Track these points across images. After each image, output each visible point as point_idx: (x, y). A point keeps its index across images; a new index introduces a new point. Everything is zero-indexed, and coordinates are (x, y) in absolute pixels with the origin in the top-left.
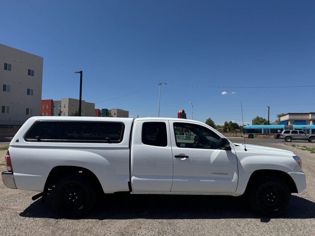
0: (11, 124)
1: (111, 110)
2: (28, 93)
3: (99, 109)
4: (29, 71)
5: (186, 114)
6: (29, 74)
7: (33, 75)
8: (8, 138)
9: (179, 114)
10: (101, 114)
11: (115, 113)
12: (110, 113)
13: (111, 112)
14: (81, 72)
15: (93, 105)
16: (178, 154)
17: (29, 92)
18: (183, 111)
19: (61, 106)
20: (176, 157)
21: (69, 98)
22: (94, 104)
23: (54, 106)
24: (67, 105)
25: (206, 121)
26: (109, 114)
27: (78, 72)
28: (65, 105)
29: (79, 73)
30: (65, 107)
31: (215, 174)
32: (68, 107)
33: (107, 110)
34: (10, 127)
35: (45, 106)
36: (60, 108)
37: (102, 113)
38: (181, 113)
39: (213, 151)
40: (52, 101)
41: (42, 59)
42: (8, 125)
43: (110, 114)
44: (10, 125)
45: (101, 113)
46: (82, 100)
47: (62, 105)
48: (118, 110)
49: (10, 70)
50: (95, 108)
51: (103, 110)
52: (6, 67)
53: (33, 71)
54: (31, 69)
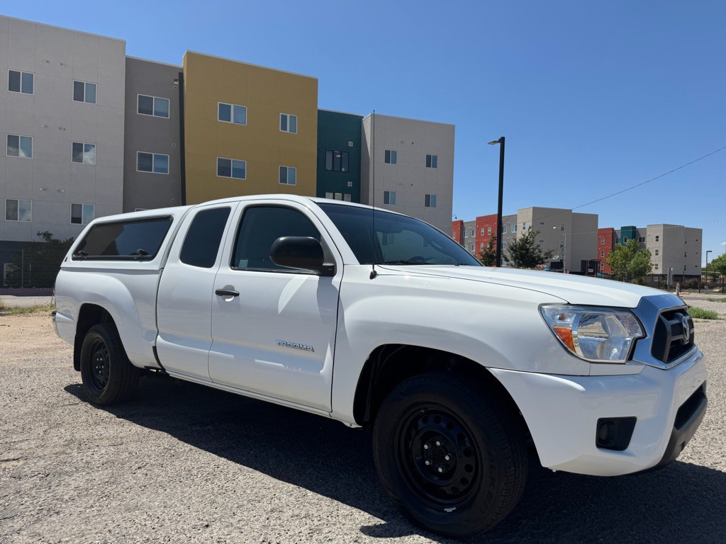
1: (645, 229)
3: (613, 229)
4: (428, 157)
6: (428, 165)
7: (435, 166)
10: (617, 239)
11: (657, 237)
12: (642, 237)
13: (646, 233)
14: (502, 141)
15: (594, 218)
16: (221, 287)
17: (428, 201)
19: (516, 226)
20: (219, 293)
21: (534, 208)
22: (597, 217)
24: (528, 224)
26: (640, 239)
27: (495, 142)
28: (524, 224)
30: (524, 228)
31: (285, 347)
33: (634, 228)
35: (486, 231)
36: (516, 230)
37: (622, 237)
39: (290, 279)
41: (453, 128)
43: (644, 238)
45: (619, 237)
47: (520, 225)
48: (665, 226)
49: (395, 162)
50: (599, 228)
51: (623, 228)
52: (389, 157)
53: (435, 158)
54: (432, 154)
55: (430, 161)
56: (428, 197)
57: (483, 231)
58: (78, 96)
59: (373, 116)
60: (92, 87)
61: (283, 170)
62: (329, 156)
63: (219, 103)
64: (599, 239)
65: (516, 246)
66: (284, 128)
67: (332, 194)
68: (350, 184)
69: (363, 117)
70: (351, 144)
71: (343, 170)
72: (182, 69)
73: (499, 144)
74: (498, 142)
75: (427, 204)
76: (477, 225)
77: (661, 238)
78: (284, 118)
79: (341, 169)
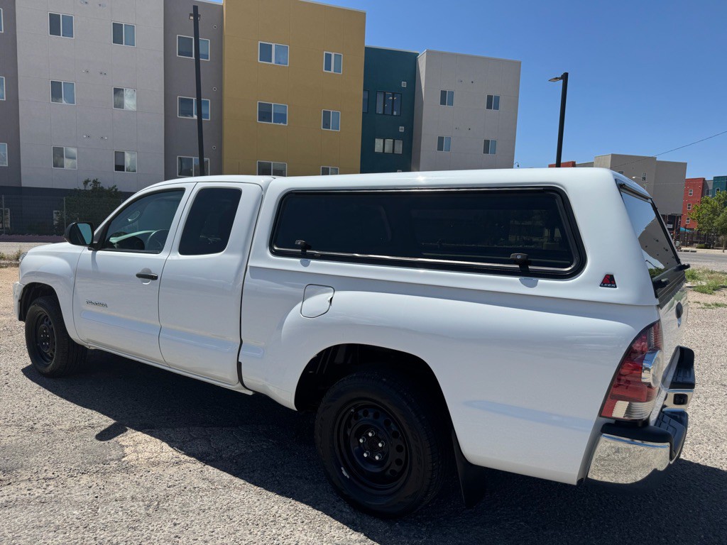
3: (704, 179)
4: (490, 98)
6: (489, 106)
7: (497, 107)
10: (708, 191)
14: (565, 77)
15: (683, 166)
17: (487, 147)
21: (612, 155)
27: (556, 78)
37: (714, 189)
41: (517, 64)
45: (711, 187)
49: (451, 103)
50: (687, 178)
51: (716, 179)
52: (445, 98)
53: (497, 98)
54: (494, 94)
55: (492, 102)
56: (487, 143)
58: (117, 39)
59: (429, 54)
60: (131, 28)
61: (327, 114)
62: (380, 98)
63: (259, 42)
64: (687, 190)
66: (328, 67)
67: (382, 140)
68: (402, 129)
69: (417, 54)
70: (404, 84)
71: (395, 113)
72: (222, 6)
73: (562, 81)
74: (560, 79)
75: (486, 151)
78: (328, 57)
79: (393, 113)
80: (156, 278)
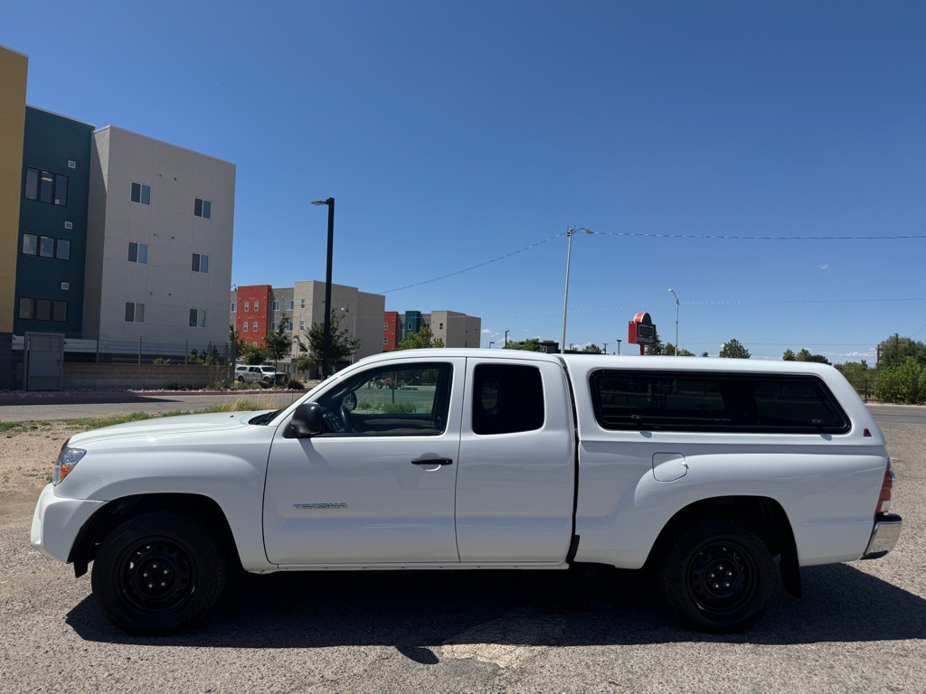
0: (143, 353)
1: (430, 315)
2: (196, 267)
3: (397, 313)
4: (198, 203)
5: (654, 326)
6: (198, 212)
7: (208, 215)
8: (136, 391)
9: (632, 325)
10: (401, 325)
11: (441, 325)
12: (426, 323)
13: (430, 320)
14: (331, 202)
15: (380, 300)
17: (197, 262)
18: (647, 317)
19: (292, 302)
21: (315, 282)
22: (383, 298)
23: (274, 303)
24: (309, 302)
25: (722, 350)
26: (425, 326)
27: (321, 202)
28: (303, 301)
29: (324, 203)
30: (303, 306)
32: (311, 307)
33: (418, 313)
34: (142, 362)
35: (251, 306)
36: (292, 308)
37: (406, 323)
38: (638, 323)
40: (269, 288)
41: (233, 167)
42: (136, 356)
43: (428, 325)
44: (143, 356)
45: (403, 322)
46: (333, 282)
47: (297, 301)
48: (449, 313)
49: (147, 202)
50: (386, 310)
51: (408, 313)
52: (138, 193)
53: (208, 204)
54: (204, 198)
55: (201, 208)
56: (196, 258)
57: (247, 305)
59: (115, 132)
62: (32, 177)
65: (317, 332)
67: (36, 237)
68: (68, 225)
69: (94, 128)
70: (72, 164)
71: (57, 202)
73: (325, 206)
74: (326, 203)
76: (239, 296)
77: (445, 326)
79: (53, 201)
80: (450, 462)
